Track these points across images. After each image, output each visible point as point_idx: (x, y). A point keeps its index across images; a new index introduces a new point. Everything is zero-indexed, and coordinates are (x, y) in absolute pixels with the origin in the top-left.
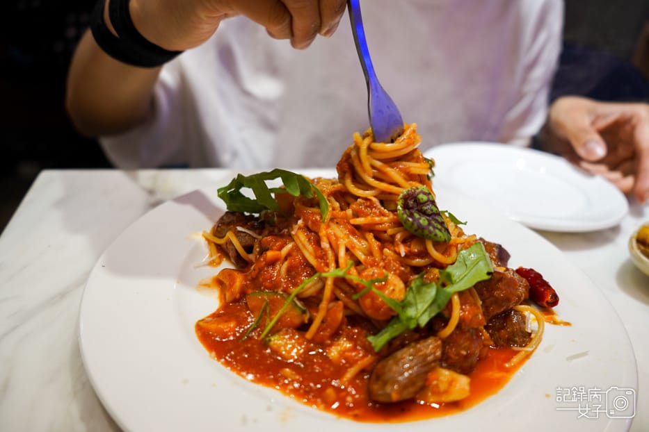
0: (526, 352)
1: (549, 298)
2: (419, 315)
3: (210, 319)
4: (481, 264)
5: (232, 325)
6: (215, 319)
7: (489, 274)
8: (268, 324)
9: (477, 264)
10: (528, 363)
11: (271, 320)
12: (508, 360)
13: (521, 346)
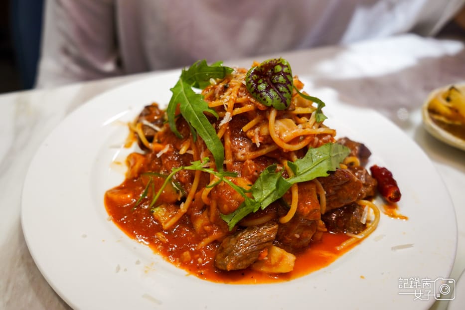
0: (357, 238)
1: (392, 195)
2: (262, 200)
3: (116, 191)
4: (325, 163)
5: (129, 196)
6: (119, 190)
7: (328, 172)
8: (154, 197)
9: (321, 162)
10: (357, 248)
11: (156, 195)
12: (339, 244)
13: (354, 233)
